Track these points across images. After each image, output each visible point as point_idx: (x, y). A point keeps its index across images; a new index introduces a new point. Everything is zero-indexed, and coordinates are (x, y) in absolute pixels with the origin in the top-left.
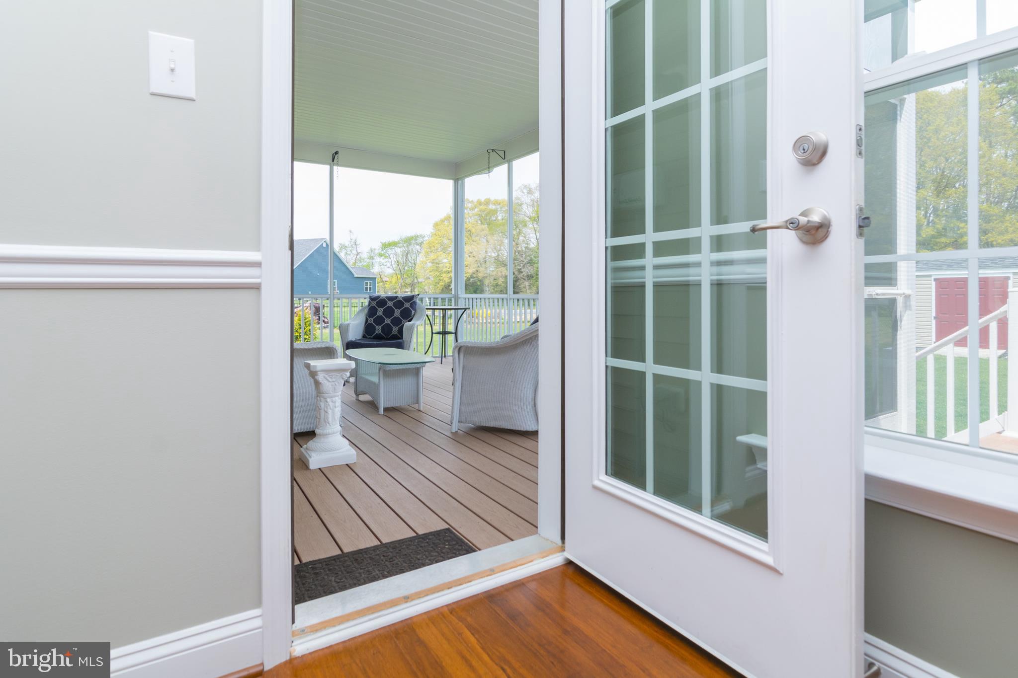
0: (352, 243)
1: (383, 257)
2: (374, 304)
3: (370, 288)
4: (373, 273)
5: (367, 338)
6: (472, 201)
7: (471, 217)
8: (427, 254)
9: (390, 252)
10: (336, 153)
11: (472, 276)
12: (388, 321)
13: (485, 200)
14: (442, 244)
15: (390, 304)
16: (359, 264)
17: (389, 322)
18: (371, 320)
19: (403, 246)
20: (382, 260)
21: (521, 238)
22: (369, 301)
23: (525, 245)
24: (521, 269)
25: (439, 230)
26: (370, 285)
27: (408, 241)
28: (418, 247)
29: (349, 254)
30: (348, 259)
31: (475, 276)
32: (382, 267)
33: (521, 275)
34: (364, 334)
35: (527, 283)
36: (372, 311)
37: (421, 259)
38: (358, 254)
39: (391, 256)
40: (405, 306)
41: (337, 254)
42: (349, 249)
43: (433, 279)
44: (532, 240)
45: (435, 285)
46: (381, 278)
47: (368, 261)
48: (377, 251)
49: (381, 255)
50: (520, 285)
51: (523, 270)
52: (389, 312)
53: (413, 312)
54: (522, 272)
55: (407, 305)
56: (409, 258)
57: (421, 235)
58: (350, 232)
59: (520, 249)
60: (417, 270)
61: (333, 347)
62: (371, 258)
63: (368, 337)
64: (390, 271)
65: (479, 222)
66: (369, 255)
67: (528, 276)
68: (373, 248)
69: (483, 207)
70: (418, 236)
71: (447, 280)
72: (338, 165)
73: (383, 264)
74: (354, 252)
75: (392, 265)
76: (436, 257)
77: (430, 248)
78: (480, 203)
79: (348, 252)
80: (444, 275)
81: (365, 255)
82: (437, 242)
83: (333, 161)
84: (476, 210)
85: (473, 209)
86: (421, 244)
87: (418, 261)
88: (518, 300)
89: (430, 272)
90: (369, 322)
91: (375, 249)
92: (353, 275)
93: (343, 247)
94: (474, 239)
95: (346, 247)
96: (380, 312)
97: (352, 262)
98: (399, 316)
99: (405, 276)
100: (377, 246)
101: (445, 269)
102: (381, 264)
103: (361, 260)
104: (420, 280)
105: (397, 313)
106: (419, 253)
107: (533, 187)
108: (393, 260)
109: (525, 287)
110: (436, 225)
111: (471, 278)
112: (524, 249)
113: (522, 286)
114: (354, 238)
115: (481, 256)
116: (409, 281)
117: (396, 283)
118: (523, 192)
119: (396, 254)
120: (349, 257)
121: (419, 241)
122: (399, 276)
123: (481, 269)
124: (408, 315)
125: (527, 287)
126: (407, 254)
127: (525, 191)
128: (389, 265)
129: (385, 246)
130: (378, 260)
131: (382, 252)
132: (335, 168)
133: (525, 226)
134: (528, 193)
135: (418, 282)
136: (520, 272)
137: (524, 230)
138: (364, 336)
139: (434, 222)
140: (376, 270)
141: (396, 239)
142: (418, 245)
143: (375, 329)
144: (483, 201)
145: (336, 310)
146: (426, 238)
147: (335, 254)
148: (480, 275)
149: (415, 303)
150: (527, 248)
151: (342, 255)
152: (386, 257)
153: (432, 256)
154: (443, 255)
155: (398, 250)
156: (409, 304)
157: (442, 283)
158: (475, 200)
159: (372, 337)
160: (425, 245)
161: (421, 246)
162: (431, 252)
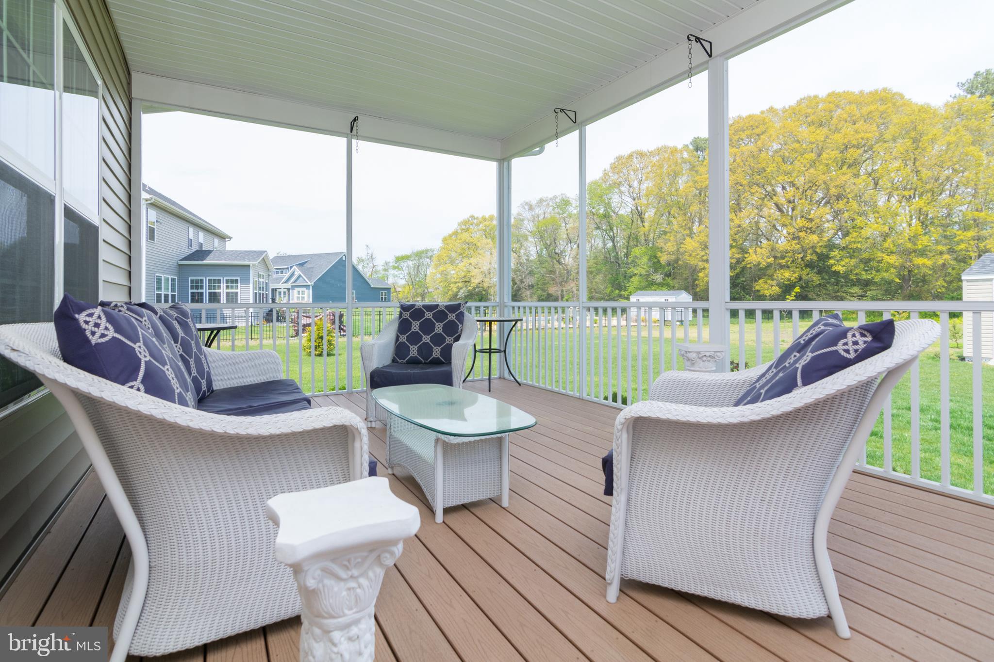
0: (369, 257)
1: (397, 270)
2: (406, 315)
3: (385, 298)
4: (387, 284)
5: (398, 362)
6: (477, 218)
7: (476, 232)
8: (436, 266)
9: (402, 264)
10: (356, 119)
11: (477, 287)
12: (426, 339)
13: (490, 216)
14: (450, 257)
15: (429, 315)
16: (375, 276)
17: (428, 341)
18: (403, 338)
19: (415, 259)
20: (396, 272)
21: (522, 251)
22: (400, 312)
23: (526, 258)
24: (522, 280)
25: (447, 244)
26: (385, 295)
27: (419, 255)
28: (428, 260)
29: (366, 267)
30: (366, 271)
31: (480, 286)
32: (396, 278)
33: (523, 285)
34: (394, 357)
35: (528, 293)
36: (404, 326)
37: (430, 271)
38: (374, 266)
39: (404, 268)
40: (449, 318)
41: (356, 266)
42: (366, 262)
43: (441, 289)
44: (531, 252)
45: (444, 295)
46: (395, 289)
47: (383, 273)
48: (391, 264)
49: (394, 268)
50: (521, 294)
51: (524, 280)
52: (427, 327)
53: (460, 326)
54: (524, 282)
55: (452, 317)
56: (420, 270)
57: (431, 249)
58: (367, 246)
59: (521, 261)
60: (428, 280)
61: (351, 425)
62: (386, 270)
63: (400, 361)
64: (402, 282)
65: (484, 236)
66: (384, 268)
67: (529, 286)
68: (388, 261)
69: (487, 223)
70: (428, 250)
71: (455, 290)
72: (357, 137)
73: (397, 276)
74: (371, 265)
75: (404, 277)
76: (444, 269)
77: (439, 261)
78: (485, 219)
79: (366, 265)
80: (452, 285)
81: (380, 268)
82: (445, 255)
83: (351, 132)
84: (481, 225)
85: (478, 225)
86: (431, 258)
87: (428, 273)
88: (519, 308)
89: (440, 283)
90: (400, 340)
91: (389, 262)
92: (370, 286)
93: (361, 260)
94: (479, 251)
95: (363, 261)
96: (415, 326)
97: (369, 274)
98: (441, 331)
99: (417, 287)
100: (391, 260)
101: (453, 280)
102: (395, 276)
103: (376, 272)
104: (430, 290)
105: (439, 328)
106: (429, 265)
107: (534, 203)
108: (406, 272)
109: (526, 296)
110: (445, 240)
111: (477, 288)
112: (525, 261)
113: (524, 295)
114: (370, 252)
115: (485, 268)
116: (420, 291)
117: (408, 293)
118: (524, 208)
119: (408, 267)
120: (366, 270)
121: (430, 254)
122: (411, 287)
123: (486, 280)
124: (454, 331)
125: (529, 296)
126: (418, 266)
127: (526, 207)
128: (401, 276)
129: (399, 259)
130: (392, 272)
131: (396, 265)
132: (354, 141)
133: (527, 239)
134: (529, 210)
135: (429, 292)
136: (522, 282)
137: (525, 244)
138: (394, 361)
139: (443, 237)
140: (390, 281)
141: (408, 252)
142: (428, 258)
143: (409, 351)
144: (487, 217)
145: (355, 318)
146: (435, 252)
147: (354, 267)
148: (486, 285)
149: (462, 314)
150: (527, 260)
151: (360, 268)
152: (399, 269)
153: (441, 268)
154: (451, 267)
155: (410, 263)
156: (454, 315)
157: (450, 293)
158: (480, 216)
159: (405, 361)
160: (435, 258)
161: (430, 259)
162: (440, 264)
